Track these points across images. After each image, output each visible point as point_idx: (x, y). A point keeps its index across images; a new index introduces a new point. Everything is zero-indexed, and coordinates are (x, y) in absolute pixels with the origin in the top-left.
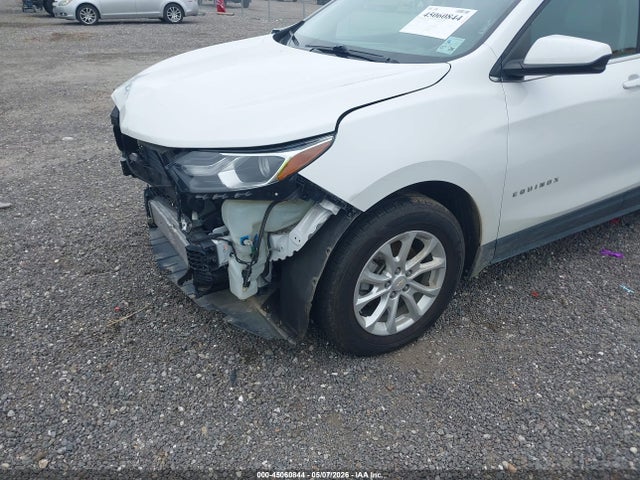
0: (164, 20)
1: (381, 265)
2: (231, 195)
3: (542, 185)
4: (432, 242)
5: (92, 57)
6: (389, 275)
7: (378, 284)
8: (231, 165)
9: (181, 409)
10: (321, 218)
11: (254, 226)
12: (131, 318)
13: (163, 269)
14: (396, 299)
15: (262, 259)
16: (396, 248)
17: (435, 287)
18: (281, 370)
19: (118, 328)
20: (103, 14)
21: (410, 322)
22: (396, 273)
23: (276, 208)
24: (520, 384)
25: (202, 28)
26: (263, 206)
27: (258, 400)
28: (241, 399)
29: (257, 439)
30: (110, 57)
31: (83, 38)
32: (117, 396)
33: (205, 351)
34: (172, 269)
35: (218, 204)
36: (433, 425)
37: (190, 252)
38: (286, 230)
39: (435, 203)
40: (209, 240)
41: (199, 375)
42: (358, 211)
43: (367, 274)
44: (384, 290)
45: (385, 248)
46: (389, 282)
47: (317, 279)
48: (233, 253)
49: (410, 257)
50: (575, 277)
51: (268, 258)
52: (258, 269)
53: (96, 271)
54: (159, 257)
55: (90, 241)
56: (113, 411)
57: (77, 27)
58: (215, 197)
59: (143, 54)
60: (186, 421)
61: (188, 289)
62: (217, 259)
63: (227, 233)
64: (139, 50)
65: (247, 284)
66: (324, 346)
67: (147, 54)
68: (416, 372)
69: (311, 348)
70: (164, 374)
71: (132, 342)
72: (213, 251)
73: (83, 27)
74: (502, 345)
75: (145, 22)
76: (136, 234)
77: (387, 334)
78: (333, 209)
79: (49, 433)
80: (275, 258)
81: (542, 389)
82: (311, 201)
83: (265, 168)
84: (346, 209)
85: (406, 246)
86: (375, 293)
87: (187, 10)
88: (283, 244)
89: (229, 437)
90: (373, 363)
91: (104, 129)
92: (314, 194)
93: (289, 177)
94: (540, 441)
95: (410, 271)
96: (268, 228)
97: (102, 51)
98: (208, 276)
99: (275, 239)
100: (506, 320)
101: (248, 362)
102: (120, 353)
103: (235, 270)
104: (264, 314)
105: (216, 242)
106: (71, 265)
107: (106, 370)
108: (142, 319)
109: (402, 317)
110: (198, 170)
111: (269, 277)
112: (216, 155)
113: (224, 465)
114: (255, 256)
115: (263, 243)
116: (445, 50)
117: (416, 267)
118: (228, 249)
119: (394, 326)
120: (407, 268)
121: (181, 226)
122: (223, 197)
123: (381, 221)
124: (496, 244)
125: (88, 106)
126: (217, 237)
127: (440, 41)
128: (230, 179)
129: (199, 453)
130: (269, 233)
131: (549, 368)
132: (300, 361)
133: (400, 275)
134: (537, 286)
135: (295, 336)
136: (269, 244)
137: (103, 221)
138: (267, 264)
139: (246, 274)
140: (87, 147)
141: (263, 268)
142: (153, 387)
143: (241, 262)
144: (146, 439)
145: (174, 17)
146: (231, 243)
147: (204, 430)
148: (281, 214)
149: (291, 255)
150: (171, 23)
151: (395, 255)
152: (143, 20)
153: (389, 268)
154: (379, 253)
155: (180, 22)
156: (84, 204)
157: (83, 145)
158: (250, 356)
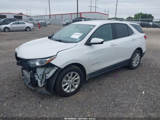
0: (26, 30)
1: (67, 79)
2: (38, 67)
3: (97, 63)
4: (77, 74)
5: (8, 40)
6: (69, 80)
7: (67, 82)
8: (38, 62)
9: (29, 108)
10: (55, 70)
11: (42, 73)
12: (18, 94)
13: (25, 84)
14: (71, 85)
15: (44, 79)
16: (70, 75)
17: (78, 82)
18: (49, 100)
19: (15, 96)
20: (10, 29)
21: (74, 90)
22: (70, 80)
23: (46, 69)
24: (94, 99)
25: (35, 32)
26: (44, 69)
27: (44, 106)
28: (40, 106)
29: (43, 112)
30: (12, 39)
31: (5, 35)
32: (15, 107)
33: (34, 98)
34: (27, 83)
35: (36, 68)
36: (77, 107)
37: (30, 78)
38: (49, 73)
39: (76, 67)
40: (34, 75)
41: (32, 102)
42: (61, 68)
43: (64, 80)
44: (68, 83)
45: (67, 75)
46: (69, 82)
47: (54, 81)
48: (39, 78)
49: (73, 77)
50: (108, 81)
51: (45, 79)
52: (43, 81)
53: (10, 85)
54: (24, 81)
55: (9, 80)
56: (15, 110)
57: (4, 32)
58: (35, 67)
59: (20, 39)
60: (30, 110)
61: (30, 86)
62: (35, 79)
63: (37, 74)
64: (19, 38)
65: (41, 84)
66: (57, 96)
67: (22, 39)
68: (75, 99)
69: (55, 96)
70: (25, 103)
71: (18, 98)
72: (35, 77)
73: (5, 32)
74: (92, 93)
75: (21, 31)
76: (19, 78)
77: (69, 92)
78: (57, 68)
79: (2, 115)
80: (47, 78)
81: (98, 100)
82: (53, 67)
83: (44, 62)
84: (59, 68)
85: (72, 75)
86: (66, 84)
87: (31, 28)
88: (48, 76)
89: (38, 112)
90: (67, 98)
91: (11, 56)
92: (53, 66)
93: (48, 63)
94: (95, 108)
95: (73, 80)
96: (45, 73)
97: (10, 38)
98: (34, 83)
99: (47, 75)
100: (93, 89)
101: (42, 100)
102: (16, 100)
103: (39, 81)
104: (45, 90)
105: (35, 76)
106: (5, 85)
107: (13, 103)
108: (21, 94)
109: (72, 89)
110: (32, 63)
111: (46, 83)
112: (35, 60)
113: (37, 116)
114: (43, 78)
115: (44, 75)
116: (77, 41)
117: (74, 79)
118: (38, 77)
119: (71, 91)
120: (72, 79)
121: (29, 74)
122: (36, 67)
123: (66, 70)
124: (90, 74)
125: (7, 51)
126: (35, 75)
127: (76, 39)
128: (38, 64)
129: (32, 115)
130: (46, 74)
131: (100, 96)
132: (52, 99)
133: (71, 80)
134: (100, 83)
135: (51, 93)
136: (45, 76)
137: (12, 75)
138: (45, 80)
139: (41, 82)
140: (7, 60)
141: (44, 81)
142: (23, 105)
143: (40, 79)
144: (21, 114)
145: (28, 30)
146: (38, 76)
147: (33, 111)
148: (47, 70)
149: (49, 77)
150: (27, 31)
151: (70, 76)
152: (21, 30)
153: (69, 79)
154: (66, 76)
155: (30, 31)
156: (7, 72)
157: (6, 60)
158: (43, 99)
